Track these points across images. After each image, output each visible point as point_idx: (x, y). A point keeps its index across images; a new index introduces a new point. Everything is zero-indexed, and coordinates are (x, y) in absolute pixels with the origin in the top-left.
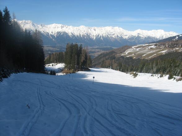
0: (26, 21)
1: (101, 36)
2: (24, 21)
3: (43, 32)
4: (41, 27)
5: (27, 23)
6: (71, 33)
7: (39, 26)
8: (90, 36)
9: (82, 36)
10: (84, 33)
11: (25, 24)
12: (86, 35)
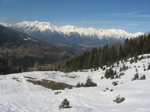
0: (46, 23)
1: (107, 37)
2: (44, 22)
3: (59, 32)
4: (57, 28)
5: (46, 25)
6: (82, 33)
7: (55, 27)
8: (98, 36)
9: (90, 36)
10: (93, 34)
11: (44, 25)
12: (94, 35)
